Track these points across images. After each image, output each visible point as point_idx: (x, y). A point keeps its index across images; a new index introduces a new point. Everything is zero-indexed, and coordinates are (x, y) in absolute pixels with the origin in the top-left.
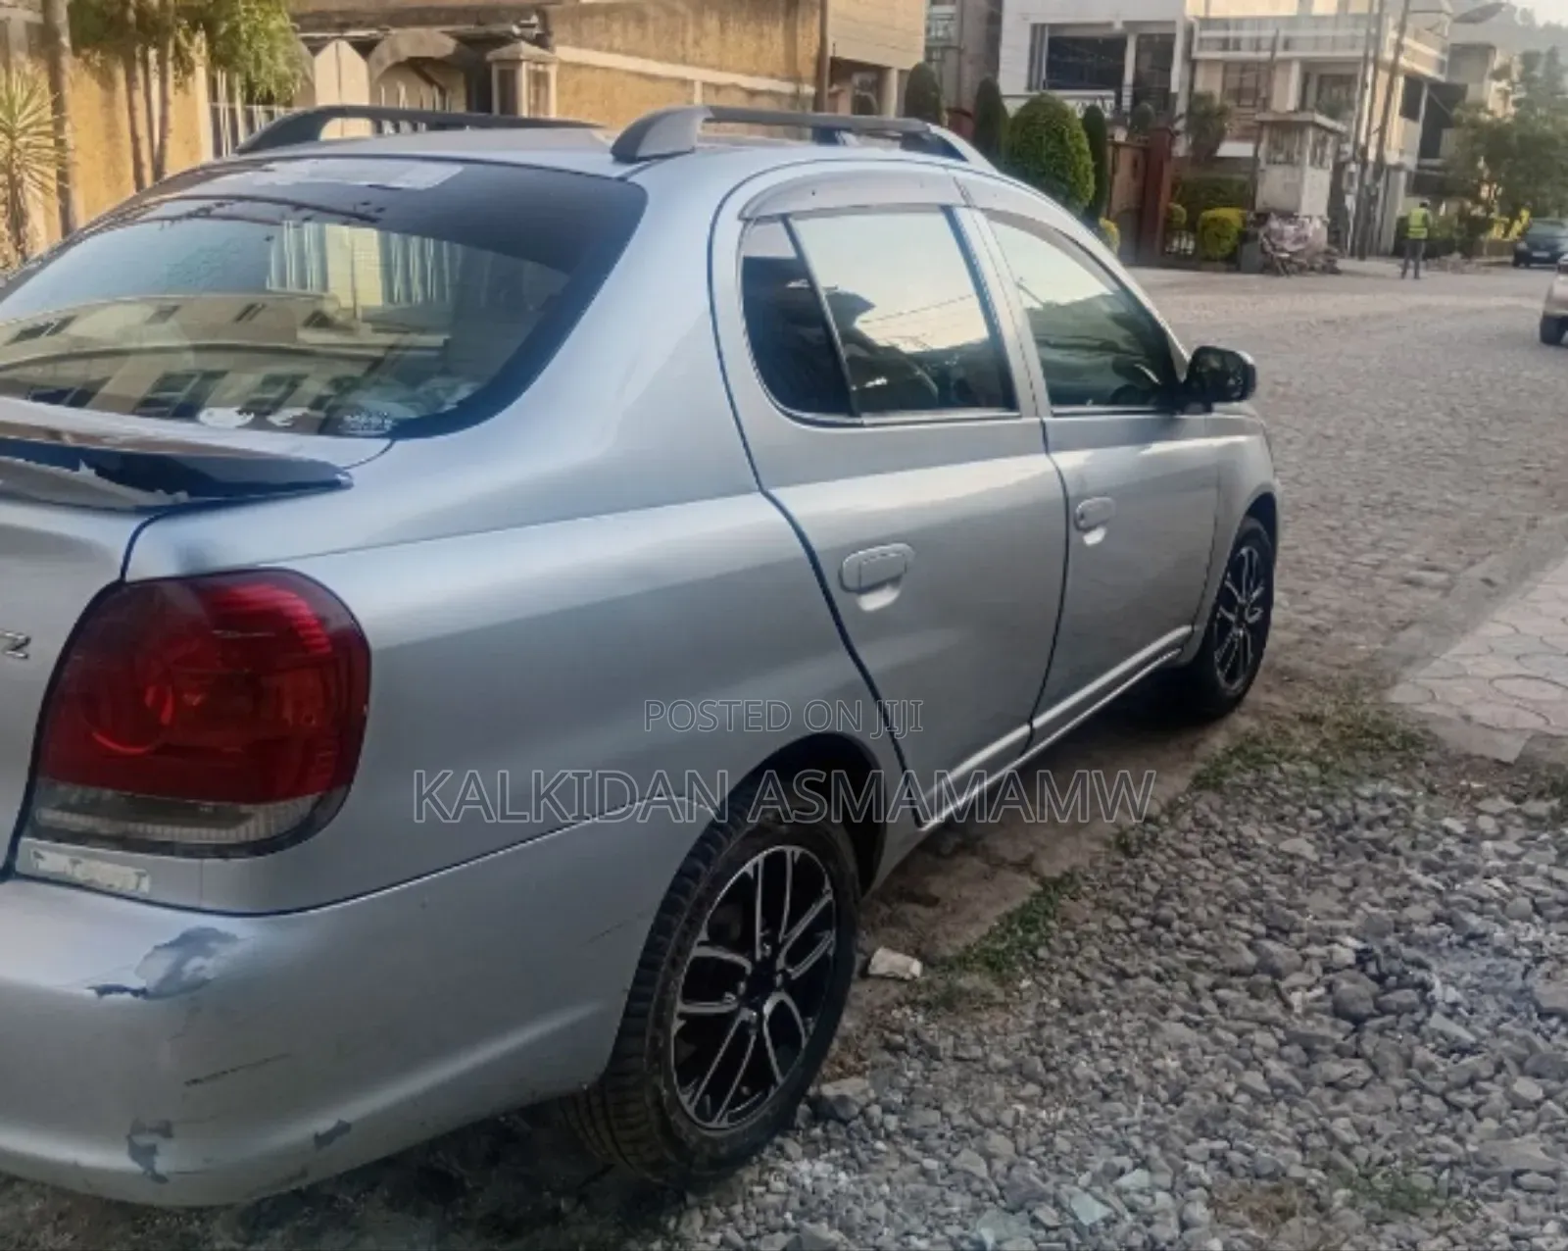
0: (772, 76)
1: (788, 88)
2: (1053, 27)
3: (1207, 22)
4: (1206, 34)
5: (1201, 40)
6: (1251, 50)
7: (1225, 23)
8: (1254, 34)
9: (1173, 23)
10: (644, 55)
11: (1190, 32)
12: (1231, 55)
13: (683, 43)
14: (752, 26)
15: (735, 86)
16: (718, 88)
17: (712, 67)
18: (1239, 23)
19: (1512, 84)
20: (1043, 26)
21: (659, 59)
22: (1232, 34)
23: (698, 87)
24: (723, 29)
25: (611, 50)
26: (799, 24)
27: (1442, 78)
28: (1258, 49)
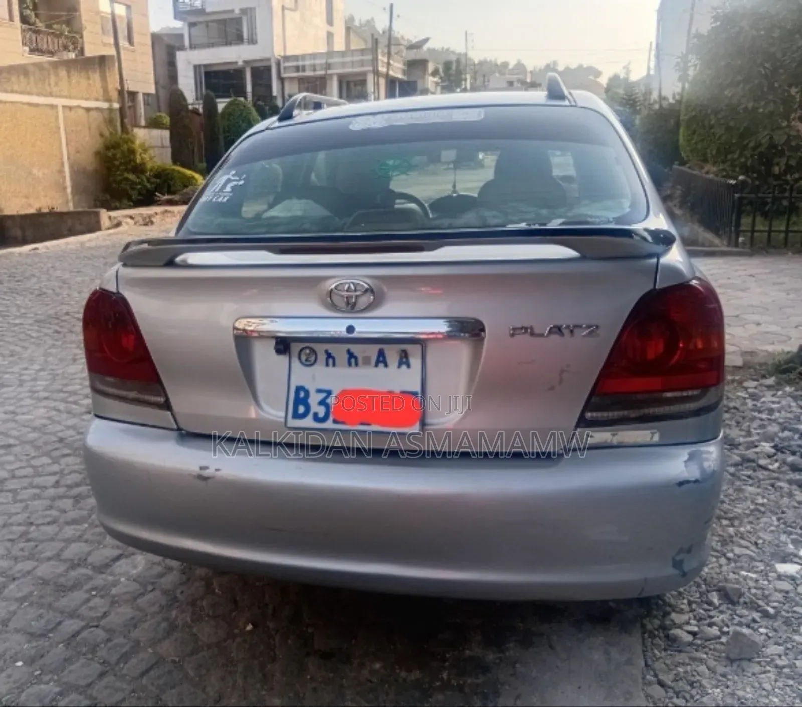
0: (97, 100)
1: (105, 105)
2: (205, 66)
3: (286, 58)
4: (287, 64)
5: (285, 68)
6: (311, 70)
7: (296, 58)
8: (312, 62)
9: (269, 59)
10: (29, 93)
11: (278, 64)
12: (301, 74)
13: (49, 85)
14: (83, 74)
15: (79, 107)
16: (70, 108)
17: (66, 97)
18: (303, 57)
19: (441, 78)
20: (200, 66)
21: (38, 94)
22: (300, 63)
23: (60, 109)
24: (69, 76)
25: (12, 91)
26: (107, 70)
27: (405, 78)
28: (315, 70)
